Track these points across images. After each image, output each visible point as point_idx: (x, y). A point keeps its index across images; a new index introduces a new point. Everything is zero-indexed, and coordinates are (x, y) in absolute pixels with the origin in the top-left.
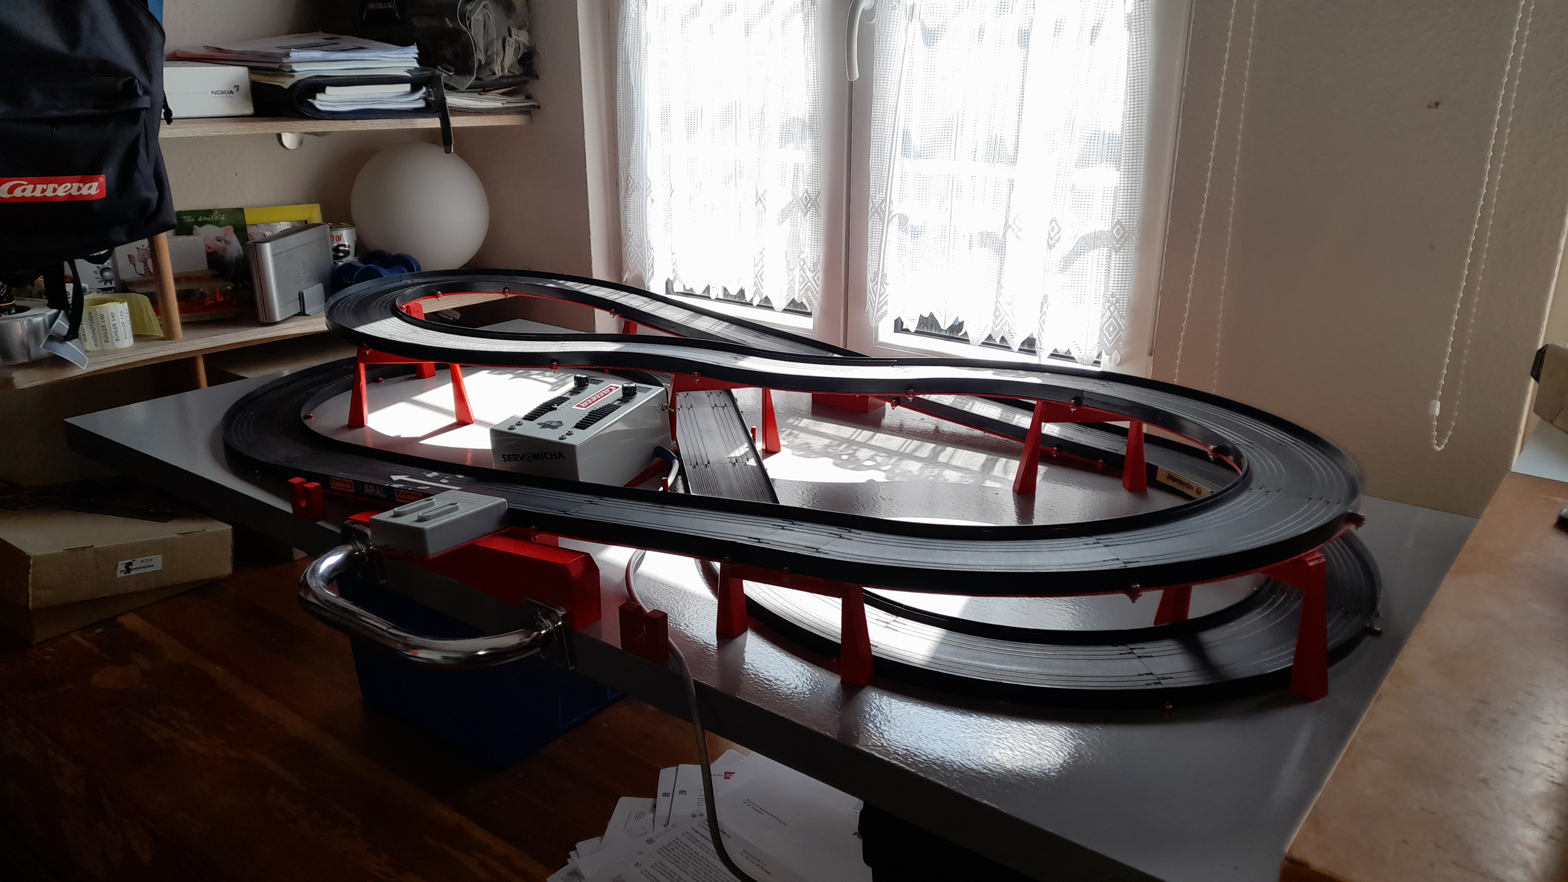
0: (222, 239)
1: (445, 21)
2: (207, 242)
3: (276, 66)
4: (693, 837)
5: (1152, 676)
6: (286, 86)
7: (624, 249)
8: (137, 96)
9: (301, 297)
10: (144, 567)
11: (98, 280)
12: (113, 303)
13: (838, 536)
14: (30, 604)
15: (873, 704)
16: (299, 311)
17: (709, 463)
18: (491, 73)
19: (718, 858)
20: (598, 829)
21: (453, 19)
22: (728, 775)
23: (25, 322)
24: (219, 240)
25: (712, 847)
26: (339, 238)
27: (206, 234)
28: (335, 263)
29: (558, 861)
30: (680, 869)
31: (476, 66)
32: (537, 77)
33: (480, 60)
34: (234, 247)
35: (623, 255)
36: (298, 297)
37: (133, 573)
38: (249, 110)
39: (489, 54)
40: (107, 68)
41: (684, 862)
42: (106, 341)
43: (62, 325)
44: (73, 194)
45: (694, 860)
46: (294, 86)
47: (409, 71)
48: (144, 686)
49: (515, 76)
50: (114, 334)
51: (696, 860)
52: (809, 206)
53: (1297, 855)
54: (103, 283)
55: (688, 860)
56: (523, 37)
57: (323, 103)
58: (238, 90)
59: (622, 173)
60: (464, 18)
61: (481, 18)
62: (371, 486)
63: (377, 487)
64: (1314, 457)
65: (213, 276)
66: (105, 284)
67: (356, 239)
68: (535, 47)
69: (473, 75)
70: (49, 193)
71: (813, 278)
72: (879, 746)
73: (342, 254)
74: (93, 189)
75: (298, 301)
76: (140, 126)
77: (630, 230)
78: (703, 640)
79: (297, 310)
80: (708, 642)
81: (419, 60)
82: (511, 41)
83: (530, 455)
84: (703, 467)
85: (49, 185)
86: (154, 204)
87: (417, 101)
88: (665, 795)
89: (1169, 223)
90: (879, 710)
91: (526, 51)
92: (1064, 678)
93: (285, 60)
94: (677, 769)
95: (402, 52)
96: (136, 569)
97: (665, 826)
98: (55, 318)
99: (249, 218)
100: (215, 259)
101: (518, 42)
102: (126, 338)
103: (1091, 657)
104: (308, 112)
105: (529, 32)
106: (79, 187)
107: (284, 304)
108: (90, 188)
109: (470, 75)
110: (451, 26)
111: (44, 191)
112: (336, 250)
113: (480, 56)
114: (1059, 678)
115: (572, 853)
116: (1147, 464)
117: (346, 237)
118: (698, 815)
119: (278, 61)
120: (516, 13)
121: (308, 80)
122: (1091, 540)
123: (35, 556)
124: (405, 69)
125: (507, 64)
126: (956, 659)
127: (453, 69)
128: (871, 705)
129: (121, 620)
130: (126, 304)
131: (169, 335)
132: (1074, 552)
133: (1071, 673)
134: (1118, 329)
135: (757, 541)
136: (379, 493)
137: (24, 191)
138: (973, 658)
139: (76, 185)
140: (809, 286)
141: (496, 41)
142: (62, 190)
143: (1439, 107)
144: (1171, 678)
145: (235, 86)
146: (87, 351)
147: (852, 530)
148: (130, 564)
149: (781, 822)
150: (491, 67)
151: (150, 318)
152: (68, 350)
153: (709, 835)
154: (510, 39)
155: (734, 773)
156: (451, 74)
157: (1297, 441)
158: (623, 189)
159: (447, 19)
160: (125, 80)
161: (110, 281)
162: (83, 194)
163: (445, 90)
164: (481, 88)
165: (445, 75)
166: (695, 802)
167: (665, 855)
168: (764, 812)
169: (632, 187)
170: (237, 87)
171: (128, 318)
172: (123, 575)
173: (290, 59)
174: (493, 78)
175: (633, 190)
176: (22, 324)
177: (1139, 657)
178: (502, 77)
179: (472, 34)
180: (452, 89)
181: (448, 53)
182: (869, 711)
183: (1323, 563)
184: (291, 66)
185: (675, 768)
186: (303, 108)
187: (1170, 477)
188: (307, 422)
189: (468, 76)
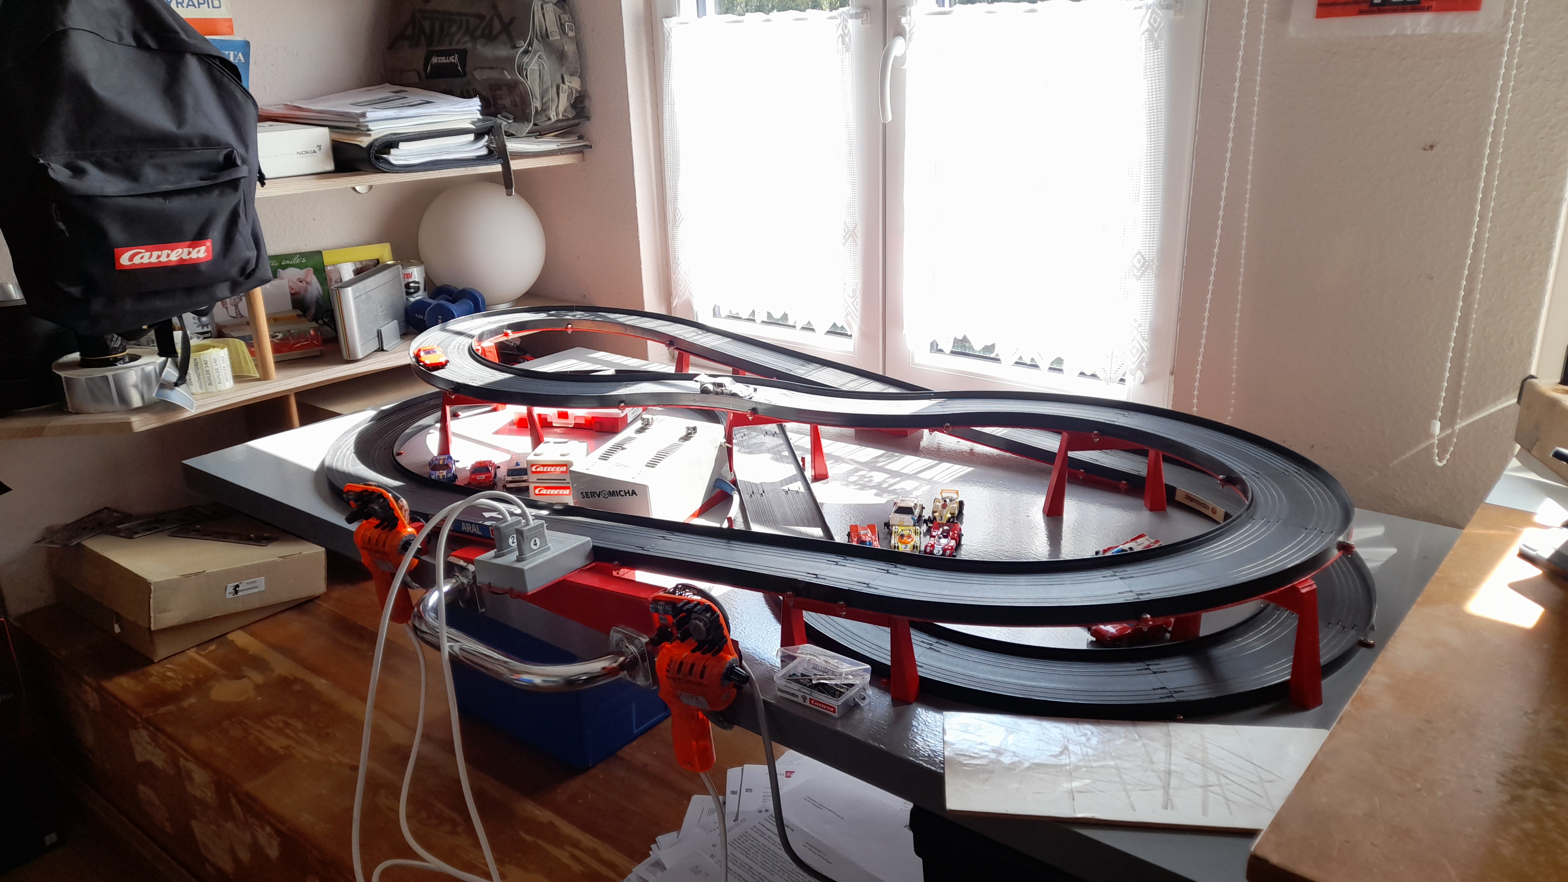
0: (303, 280)
1: (504, 74)
2: (292, 285)
3: (354, 125)
4: (760, 831)
5: (1165, 690)
6: (364, 145)
7: (673, 277)
8: (236, 165)
9: (379, 335)
10: (250, 589)
11: (196, 325)
12: (215, 349)
13: (886, 572)
14: (152, 626)
15: (920, 719)
16: (378, 347)
17: (764, 492)
18: (547, 119)
19: (783, 849)
20: (675, 824)
21: (511, 72)
22: (789, 774)
23: (139, 371)
24: (301, 282)
25: (778, 840)
26: (409, 276)
27: (291, 276)
28: (407, 299)
29: (640, 854)
30: (751, 860)
31: (533, 113)
32: (588, 118)
33: (536, 107)
34: (314, 287)
35: (673, 282)
36: (376, 335)
37: (240, 594)
38: (330, 167)
39: (544, 101)
40: (208, 142)
41: (753, 853)
42: (210, 384)
43: (171, 373)
44: (184, 258)
45: (763, 852)
46: (371, 145)
47: (473, 123)
48: (259, 698)
49: (568, 119)
50: (216, 378)
51: (765, 852)
52: (847, 236)
53: (1259, 853)
54: (201, 327)
55: (757, 852)
56: (574, 83)
57: (397, 158)
58: (320, 149)
59: (670, 206)
60: (521, 69)
61: (536, 68)
62: (467, 524)
63: (473, 525)
64: (1313, 486)
65: (298, 316)
66: (203, 328)
67: (424, 275)
68: (586, 91)
69: (531, 122)
70: (164, 259)
71: (853, 303)
72: (926, 757)
73: (413, 290)
74: (201, 253)
75: (377, 338)
76: (240, 194)
77: (678, 259)
78: (769, 662)
79: (376, 346)
80: (773, 664)
81: (483, 113)
82: (564, 87)
83: (606, 493)
84: (759, 496)
85: (163, 251)
86: (254, 261)
87: (480, 149)
88: (733, 793)
89: (1186, 254)
90: (925, 724)
91: (578, 95)
92: (1087, 693)
93: (361, 120)
94: (743, 769)
95: (466, 106)
96: (243, 590)
97: (735, 821)
98: (163, 366)
99: (327, 259)
100: (299, 302)
101: (571, 88)
102: (227, 381)
103: (1111, 674)
104: (382, 165)
105: (582, 77)
106: (189, 251)
107: (365, 342)
108: (199, 252)
109: (528, 122)
110: (509, 77)
111: (159, 257)
112: (407, 286)
113: (536, 104)
114: (1083, 693)
115: (653, 846)
116: (1166, 484)
117: (416, 274)
118: (764, 811)
119: (356, 121)
120: (568, 61)
121: (384, 138)
122: (1108, 573)
123: (155, 583)
124: (469, 121)
125: (561, 109)
126: (991, 677)
127: (512, 117)
128: (919, 720)
129: (230, 637)
130: (226, 350)
131: (265, 376)
132: (1093, 584)
133: (1094, 688)
134: (1141, 350)
135: (815, 576)
136: (475, 530)
137: (142, 258)
138: (1007, 676)
139: (186, 250)
140: (849, 311)
141: (550, 89)
142: (174, 255)
143: (1435, 149)
144: (1182, 691)
145: (318, 146)
146: (193, 394)
147: (898, 565)
148: (237, 586)
149: (838, 816)
150: (547, 112)
151: (247, 361)
152: (177, 396)
153: (775, 830)
154: (563, 86)
155: (794, 772)
156: (510, 121)
157: (1299, 470)
158: (671, 220)
159: (506, 72)
160: (225, 151)
161: (207, 326)
162: (193, 257)
163: (505, 137)
164: (538, 133)
165: (505, 123)
166: (761, 798)
167: (736, 847)
168: (822, 807)
169: (679, 219)
170: (319, 147)
171: (228, 363)
172: (231, 596)
173: (367, 119)
174: (549, 123)
175: (681, 222)
176: (136, 373)
177: (1155, 673)
178: (558, 121)
179: (529, 83)
180: (510, 135)
181: (507, 102)
182: (917, 725)
183: (1315, 589)
184: (368, 126)
185: (740, 768)
186: (380, 164)
187: (1188, 497)
188: (398, 458)
189: (526, 123)
